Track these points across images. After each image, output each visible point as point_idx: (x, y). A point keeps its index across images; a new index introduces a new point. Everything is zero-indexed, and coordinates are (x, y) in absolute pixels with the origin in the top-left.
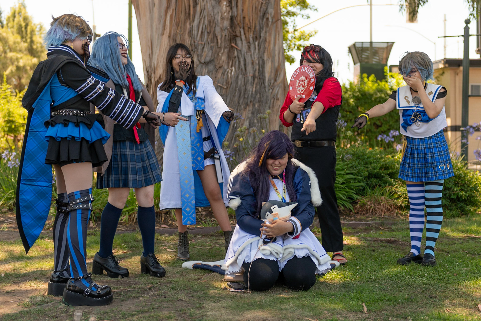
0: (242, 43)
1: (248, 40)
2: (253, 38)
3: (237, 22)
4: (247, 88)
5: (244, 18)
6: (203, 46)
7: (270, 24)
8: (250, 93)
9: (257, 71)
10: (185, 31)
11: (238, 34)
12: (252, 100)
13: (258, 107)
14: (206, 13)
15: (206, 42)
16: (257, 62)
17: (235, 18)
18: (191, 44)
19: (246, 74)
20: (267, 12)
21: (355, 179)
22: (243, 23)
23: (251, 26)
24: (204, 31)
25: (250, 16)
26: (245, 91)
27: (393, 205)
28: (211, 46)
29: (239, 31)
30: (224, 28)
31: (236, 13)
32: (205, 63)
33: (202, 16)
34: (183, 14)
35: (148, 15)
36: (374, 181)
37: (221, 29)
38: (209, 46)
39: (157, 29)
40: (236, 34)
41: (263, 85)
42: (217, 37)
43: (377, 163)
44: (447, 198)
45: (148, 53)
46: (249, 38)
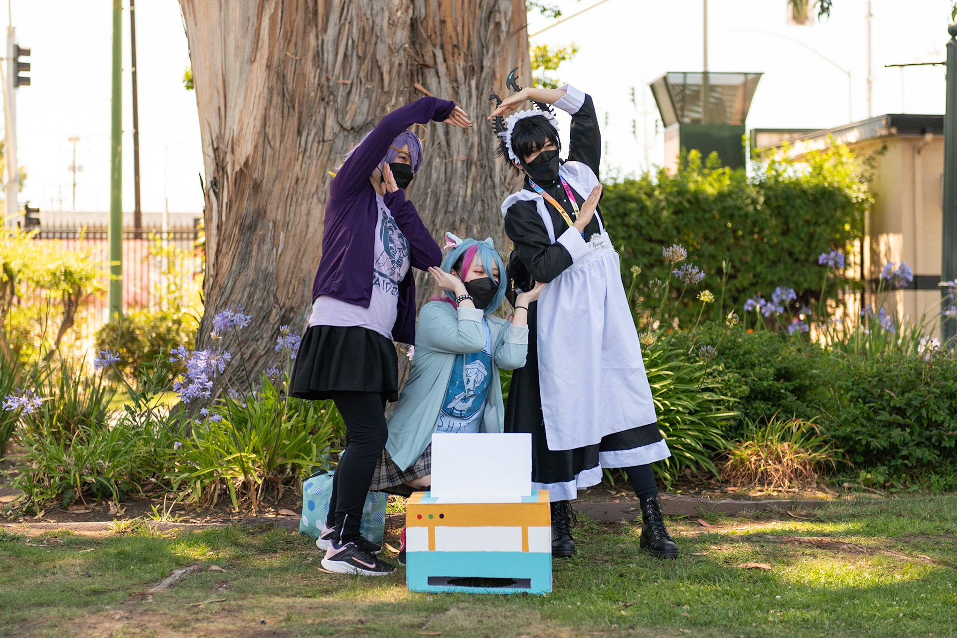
0: (439, 82)
1: (453, 73)
2: (465, 69)
3: (426, 32)
4: (452, 187)
5: (443, 22)
6: (348, 90)
7: (503, 36)
8: (460, 199)
9: (476, 149)
10: (305, 54)
11: (429, 60)
12: (466, 216)
13: (478, 232)
14: (353, 11)
15: (355, 80)
16: (475, 127)
17: (422, 23)
18: (319, 85)
19: (451, 155)
20: (497, 8)
21: (718, 402)
22: (441, 35)
23: (458, 42)
24: (349, 53)
25: (456, 19)
26: (448, 196)
27: (810, 464)
28: (367, 89)
29: (431, 54)
30: (398, 47)
31: (423, 11)
32: (352, 128)
33: (346, 19)
34: (301, 12)
35: (215, 13)
36: (760, 405)
37: (390, 48)
38: (363, 89)
39: (237, 47)
40: (424, 61)
41: (489, 182)
42: (379, 67)
43: (768, 365)
44: (934, 446)
45: (217, 106)
46: (455, 69)
